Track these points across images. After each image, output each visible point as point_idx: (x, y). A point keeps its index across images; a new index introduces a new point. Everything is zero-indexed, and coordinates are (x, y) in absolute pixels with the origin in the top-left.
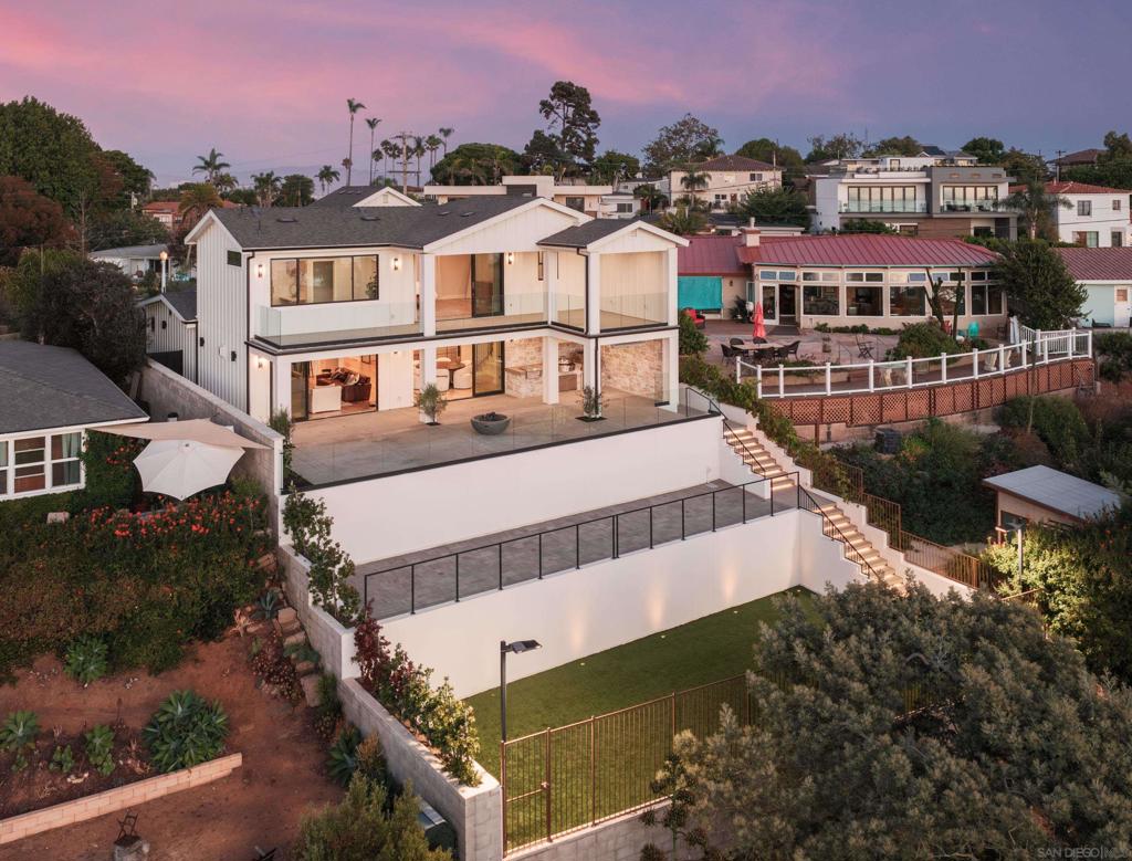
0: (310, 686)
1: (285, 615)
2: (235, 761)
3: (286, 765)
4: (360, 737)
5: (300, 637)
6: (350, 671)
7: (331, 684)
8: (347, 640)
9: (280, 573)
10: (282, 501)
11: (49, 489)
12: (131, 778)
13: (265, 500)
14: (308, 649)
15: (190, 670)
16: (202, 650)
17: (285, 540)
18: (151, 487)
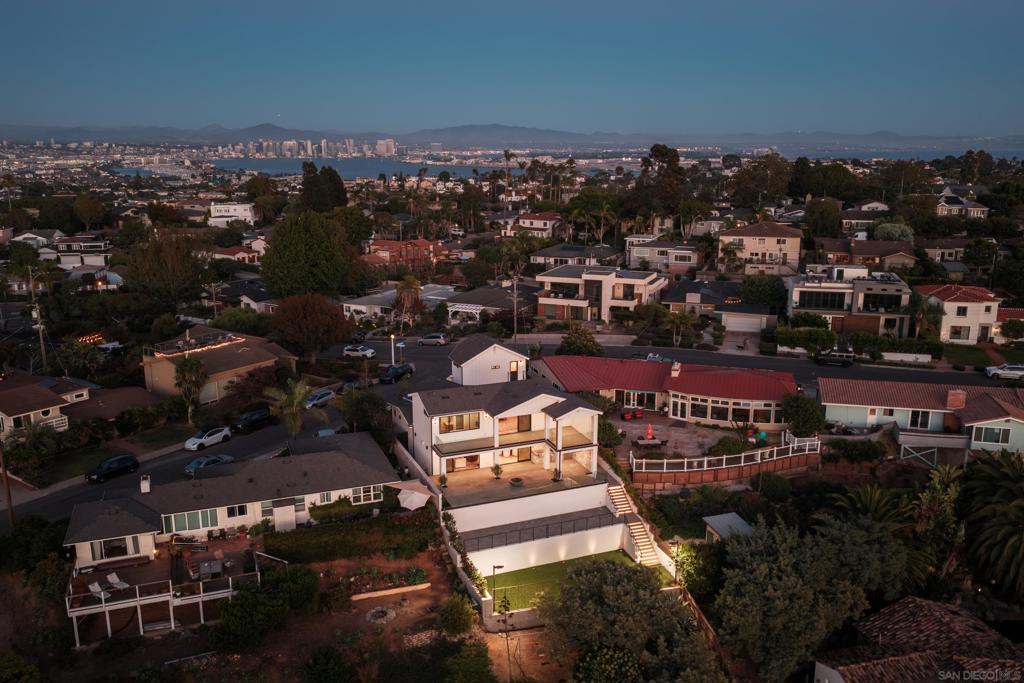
0: (449, 567)
1: (443, 546)
2: (429, 585)
3: (442, 587)
4: (461, 582)
5: (446, 553)
6: (459, 565)
7: (454, 567)
8: (459, 557)
9: (441, 534)
10: (442, 512)
11: (373, 501)
12: (404, 586)
13: (437, 511)
14: (449, 557)
15: (416, 560)
16: (419, 554)
17: (443, 524)
18: (403, 505)
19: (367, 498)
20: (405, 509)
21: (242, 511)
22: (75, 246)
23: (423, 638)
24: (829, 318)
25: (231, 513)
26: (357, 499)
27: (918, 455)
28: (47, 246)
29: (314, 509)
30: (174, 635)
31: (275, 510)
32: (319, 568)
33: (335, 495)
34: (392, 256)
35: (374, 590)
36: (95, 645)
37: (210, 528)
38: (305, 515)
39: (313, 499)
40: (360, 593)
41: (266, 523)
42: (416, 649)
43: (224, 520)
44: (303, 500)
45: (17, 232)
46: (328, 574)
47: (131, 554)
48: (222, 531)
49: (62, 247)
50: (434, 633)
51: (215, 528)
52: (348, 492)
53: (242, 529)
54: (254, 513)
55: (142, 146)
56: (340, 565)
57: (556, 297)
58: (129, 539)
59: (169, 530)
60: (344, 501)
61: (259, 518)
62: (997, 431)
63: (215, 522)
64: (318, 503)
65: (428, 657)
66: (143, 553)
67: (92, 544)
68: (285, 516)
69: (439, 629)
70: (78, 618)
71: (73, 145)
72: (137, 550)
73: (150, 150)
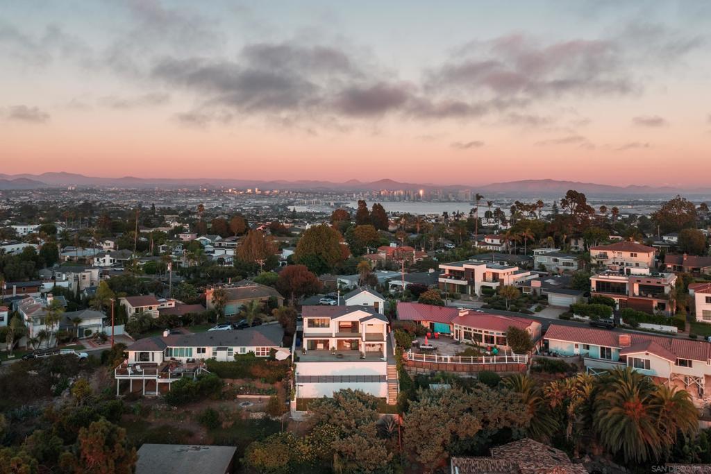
6: (291, 387)
8: (292, 384)
9: (291, 375)
10: (292, 363)
11: (266, 356)
13: (290, 362)
17: (292, 369)
18: (276, 358)
19: (263, 354)
20: (277, 360)
21: (204, 351)
22: (223, 244)
23: (259, 415)
24: (616, 300)
25: (199, 351)
26: (258, 354)
27: (598, 374)
28: (210, 244)
29: (237, 355)
30: (156, 397)
31: (218, 352)
32: (228, 382)
33: (248, 349)
34: (387, 256)
35: (250, 394)
36: (124, 396)
37: (188, 357)
38: (232, 358)
39: (237, 349)
40: (242, 394)
41: (214, 358)
42: (254, 420)
43: (196, 355)
44: (232, 350)
45: (198, 236)
46: (231, 385)
47: (151, 361)
48: (194, 359)
49: (217, 244)
50: (265, 414)
51: (190, 358)
52: (254, 349)
53: (203, 360)
54: (209, 353)
55: (308, 193)
56: (238, 383)
57: (451, 278)
58: (151, 352)
59: (171, 355)
60: (251, 353)
61: (211, 356)
62: (642, 361)
63: (191, 355)
64: (239, 353)
65: (257, 424)
66: (155, 362)
67: (135, 353)
68: (222, 356)
69: (267, 412)
70: (120, 380)
71: (268, 192)
72: (153, 360)
73: (312, 195)
